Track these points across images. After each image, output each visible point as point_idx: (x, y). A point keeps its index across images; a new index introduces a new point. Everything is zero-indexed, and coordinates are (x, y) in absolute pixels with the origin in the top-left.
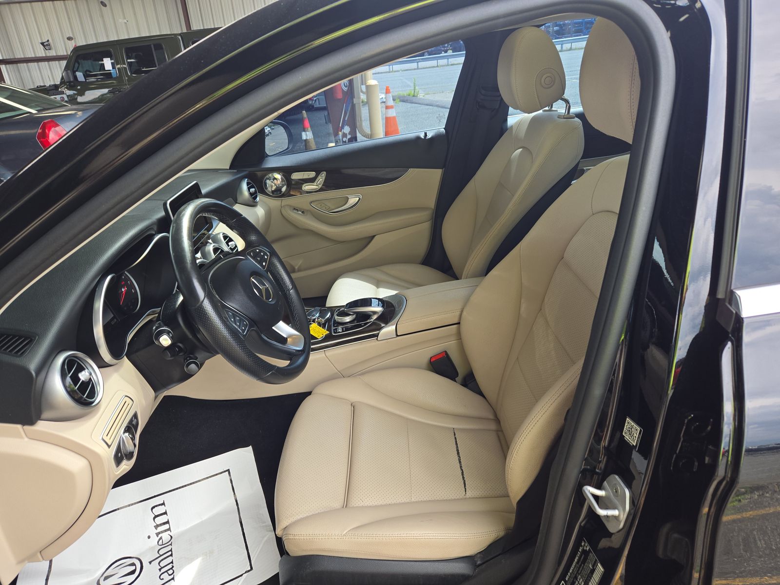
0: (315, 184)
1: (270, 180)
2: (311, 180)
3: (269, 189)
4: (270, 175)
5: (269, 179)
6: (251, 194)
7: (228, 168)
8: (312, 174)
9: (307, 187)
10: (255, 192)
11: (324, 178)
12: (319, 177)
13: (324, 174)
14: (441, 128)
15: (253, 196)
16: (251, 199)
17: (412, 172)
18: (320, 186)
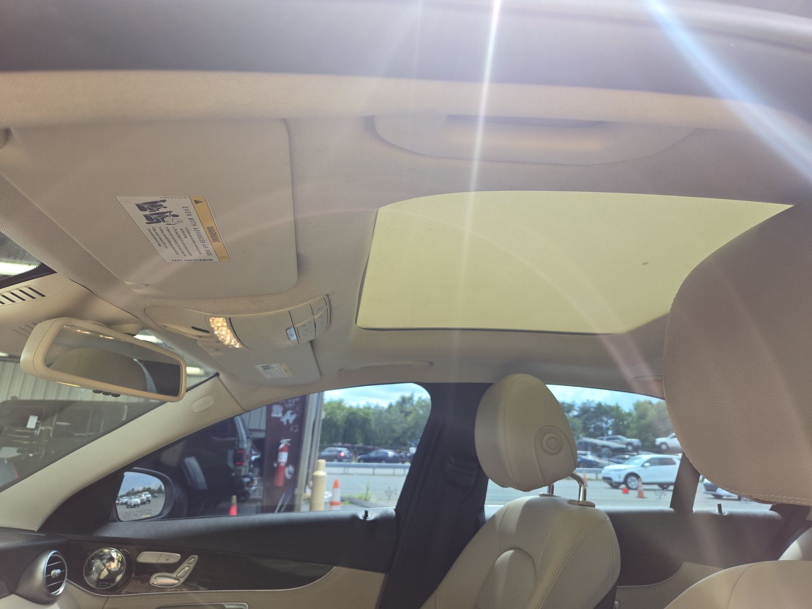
0: (174, 575)
1: (102, 560)
2: (170, 568)
3: (94, 576)
4: (106, 551)
5: (101, 557)
6: (48, 579)
7: (36, 529)
8: (175, 557)
9: (159, 580)
10: (60, 578)
11: (192, 566)
12: (185, 564)
13: (193, 560)
14: (390, 508)
15: (52, 583)
16: (45, 590)
17: (339, 573)
18: (182, 580)
